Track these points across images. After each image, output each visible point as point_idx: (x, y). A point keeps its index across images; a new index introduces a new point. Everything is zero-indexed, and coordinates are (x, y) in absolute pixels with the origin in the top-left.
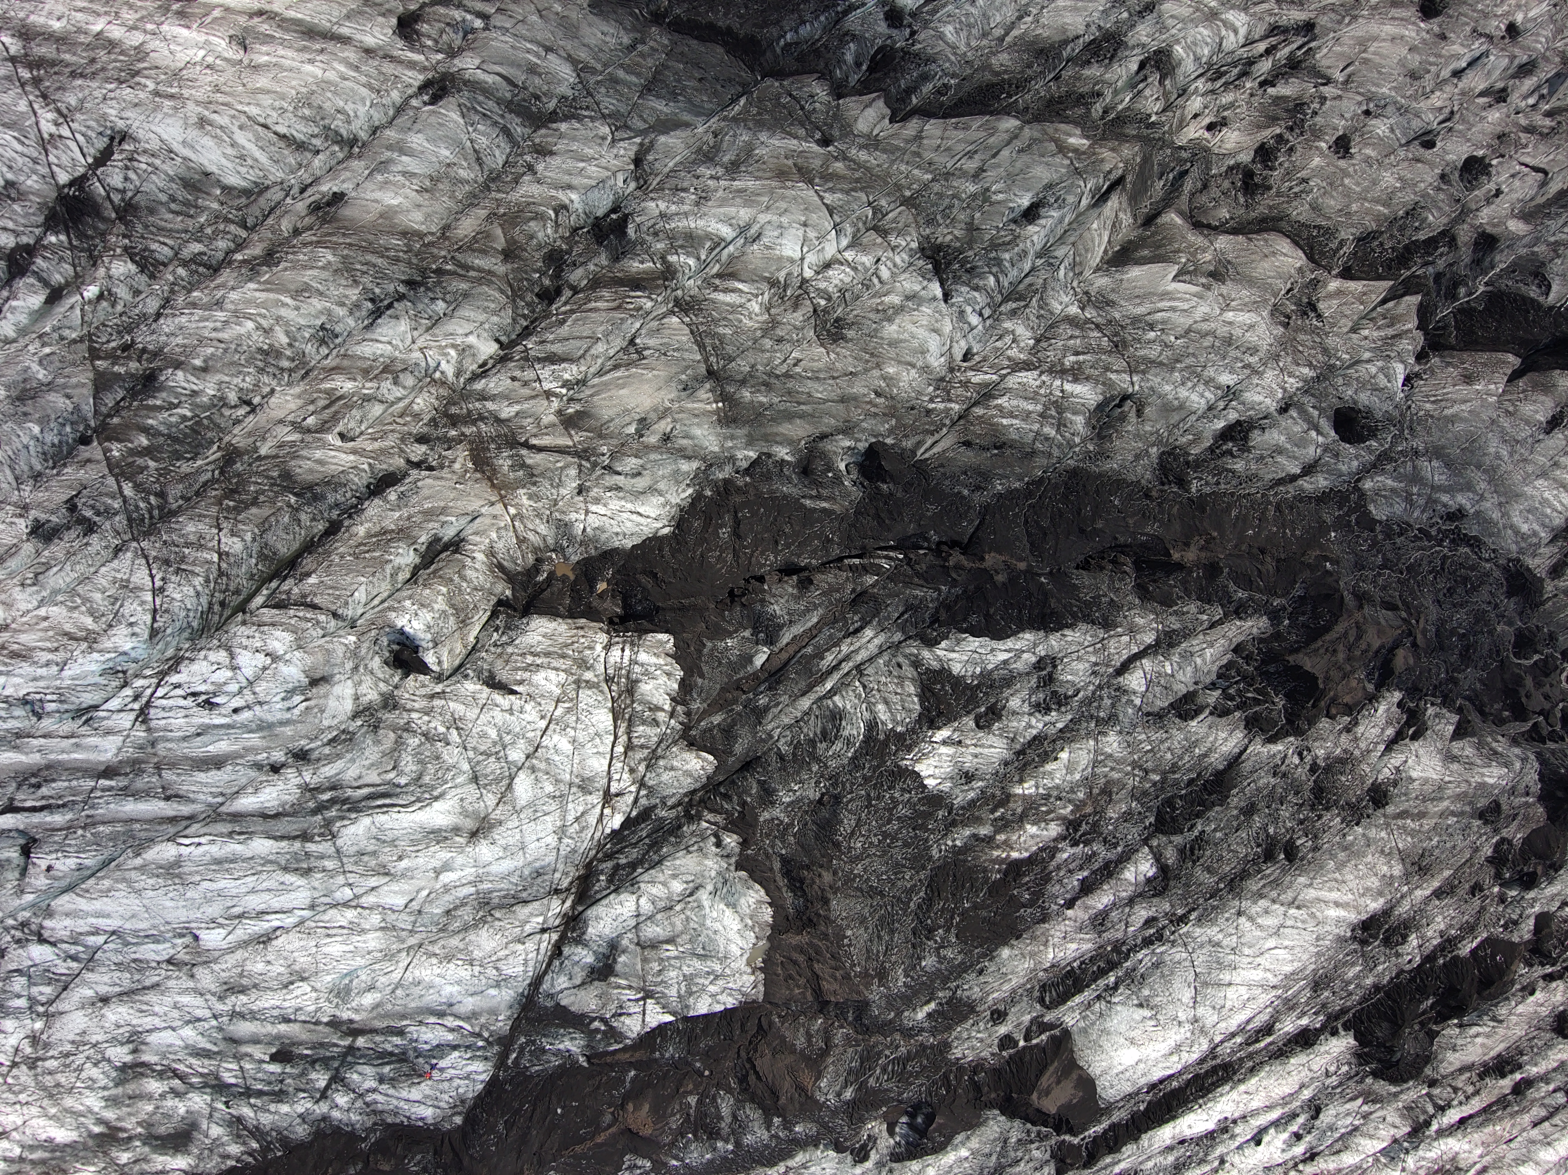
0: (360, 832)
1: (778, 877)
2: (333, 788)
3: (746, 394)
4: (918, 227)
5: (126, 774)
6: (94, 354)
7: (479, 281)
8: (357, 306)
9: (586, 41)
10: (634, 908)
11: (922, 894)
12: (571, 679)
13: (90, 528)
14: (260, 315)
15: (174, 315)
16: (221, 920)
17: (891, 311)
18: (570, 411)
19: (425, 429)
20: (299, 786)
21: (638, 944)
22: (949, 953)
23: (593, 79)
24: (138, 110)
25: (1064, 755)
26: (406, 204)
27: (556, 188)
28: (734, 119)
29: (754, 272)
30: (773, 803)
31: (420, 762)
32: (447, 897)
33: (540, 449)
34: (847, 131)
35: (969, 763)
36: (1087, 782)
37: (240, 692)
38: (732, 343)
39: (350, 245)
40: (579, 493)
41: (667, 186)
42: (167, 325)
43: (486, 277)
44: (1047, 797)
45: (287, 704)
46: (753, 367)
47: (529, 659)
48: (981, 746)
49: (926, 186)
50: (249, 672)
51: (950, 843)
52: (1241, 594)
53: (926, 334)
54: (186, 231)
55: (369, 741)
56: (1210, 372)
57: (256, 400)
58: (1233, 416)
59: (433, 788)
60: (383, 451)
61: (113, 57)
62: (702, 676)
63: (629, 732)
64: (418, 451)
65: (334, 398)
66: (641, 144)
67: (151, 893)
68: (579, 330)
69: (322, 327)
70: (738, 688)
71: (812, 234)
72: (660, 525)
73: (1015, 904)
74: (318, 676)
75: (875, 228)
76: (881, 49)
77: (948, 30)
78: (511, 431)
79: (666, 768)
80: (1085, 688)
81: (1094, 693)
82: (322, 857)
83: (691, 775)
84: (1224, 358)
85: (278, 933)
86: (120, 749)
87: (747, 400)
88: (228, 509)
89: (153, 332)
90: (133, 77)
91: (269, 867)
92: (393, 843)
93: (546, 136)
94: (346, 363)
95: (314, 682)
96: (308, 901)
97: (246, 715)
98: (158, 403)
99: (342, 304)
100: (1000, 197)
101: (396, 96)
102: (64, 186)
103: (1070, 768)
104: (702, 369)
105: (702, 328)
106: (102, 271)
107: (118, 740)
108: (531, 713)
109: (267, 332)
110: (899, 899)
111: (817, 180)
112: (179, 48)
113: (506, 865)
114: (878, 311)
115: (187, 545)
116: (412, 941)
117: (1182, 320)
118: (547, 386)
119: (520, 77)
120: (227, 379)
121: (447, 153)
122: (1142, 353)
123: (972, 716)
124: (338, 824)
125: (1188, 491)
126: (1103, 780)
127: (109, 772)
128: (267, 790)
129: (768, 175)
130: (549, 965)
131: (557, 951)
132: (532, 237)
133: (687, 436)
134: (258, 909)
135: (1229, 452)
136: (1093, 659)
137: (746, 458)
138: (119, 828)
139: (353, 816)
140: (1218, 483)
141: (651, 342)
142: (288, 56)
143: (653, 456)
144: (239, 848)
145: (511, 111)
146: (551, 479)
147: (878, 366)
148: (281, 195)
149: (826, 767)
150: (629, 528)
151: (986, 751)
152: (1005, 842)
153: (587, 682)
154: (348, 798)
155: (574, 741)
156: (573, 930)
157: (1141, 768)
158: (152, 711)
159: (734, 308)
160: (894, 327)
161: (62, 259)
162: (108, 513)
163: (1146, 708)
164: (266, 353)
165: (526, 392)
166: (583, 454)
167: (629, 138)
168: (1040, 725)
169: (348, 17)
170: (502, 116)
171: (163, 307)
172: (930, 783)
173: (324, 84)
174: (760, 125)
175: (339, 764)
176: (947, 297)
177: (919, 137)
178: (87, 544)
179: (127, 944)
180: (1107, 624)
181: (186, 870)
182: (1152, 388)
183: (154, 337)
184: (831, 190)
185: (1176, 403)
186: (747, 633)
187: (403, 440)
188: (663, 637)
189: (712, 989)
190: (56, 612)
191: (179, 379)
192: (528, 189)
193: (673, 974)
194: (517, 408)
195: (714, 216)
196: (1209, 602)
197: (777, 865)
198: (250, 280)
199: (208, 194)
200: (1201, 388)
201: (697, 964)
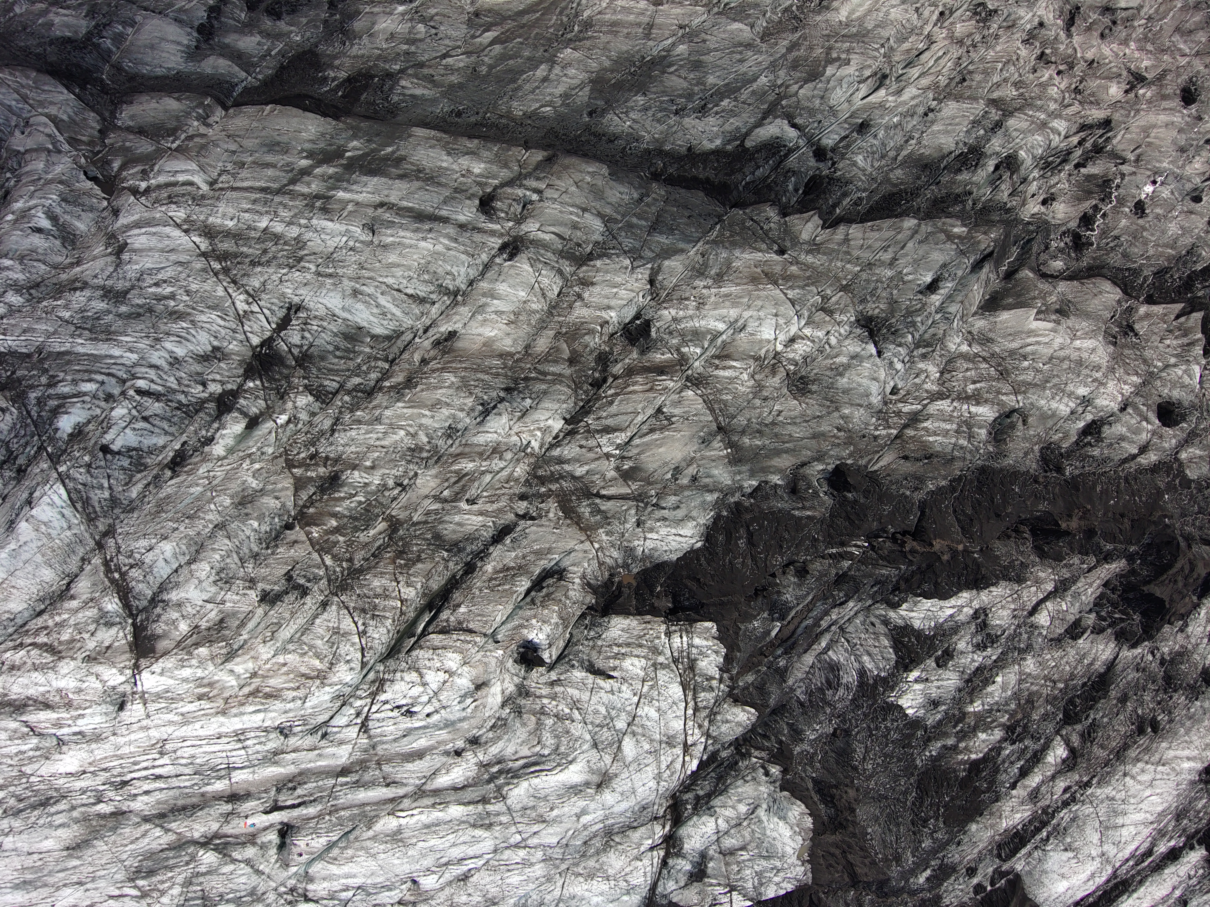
0: (522, 793)
1: (813, 793)
2: (499, 762)
3: (746, 441)
4: (854, 305)
5: (357, 771)
6: (290, 465)
7: (553, 382)
8: (472, 410)
9: (609, 200)
10: (714, 827)
11: (914, 794)
12: (650, 663)
13: (304, 592)
14: (408, 425)
15: (345, 430)
16: (433, 869)
17: (841, 369)
18: (626, 467)
19: (524, 489)
20: (476, 764)
21: (720, 853)
22: (939, 835)
23: (615, 227)
24: (308, 288)
25: (999, 679)
26: (500, 334)
27: (599, 309)
28: (714, 242)
29: (743, 353)
30: (802, 740)
31: (556, 737)
32: (586, 833)
33: (609, 498)
34: (795, 242)
35: (934, 693)
36: (1016, 695)
37: (429, 701)
38: (733, 406)
39: (466, 368)
40: (638, 525)
41: (674, 297)
42: (341, 438)
43: (558, 378)
44: (990, 711)
45: (463, 706)
46: (749, 420)
47: (616, 649)
48: (942, 680)
49: (856, 275)
50: (434, 686)
51: (927, 754)
52: (1109, 547)
53: (869, 382)
54: (349, 370)
55: (518, 725)
56: (1070, 387)
57: (406, 482)
58: (1089, 417)
59: (568, 755)
60: (500, 511)
61: (280, 247)
62: (739, 651)
63: (695, 698)
64: (522, 506)
65: (461, 476)
66: (652, 269)
67: (382, 856)
68: (624, 408)
69: (450, 427)
70: (762, 654)
71: (781, 321)
72: (694, 541)
73: (977, 792)
74: (480, 682)
75: (822, 309)
76: (813, 178)
77: (859, 159)
78: (585, 485)
79: (723, 722)
80: (1008, 628)
81: (1015, 631)
82: (498, 814)
83: (741, 725)
84: (1079, 376)
85: (473, 872)
86: (351, 754)
87: (747, 445)
88: (401, 566)
89: (331, 444)
90: (299, 262)
91: (463, 826)
92: (545, 798)
93: (587, 271)
94: (467, 450)
95: (478, 687)
96: (492, 848)
97: (436, 718)
98: (342, 495)
99: (462, 410)
100: (910, 277)
101: (484, 257)
102: (257, 347)
103: (1004, 689)
104: (714, 426)
105: (711, 397)
106: (290, 405)
107: (349, 747)
108: (626, 692)
109: (414, 436)
110: (898, 799)
111: (780, 282)
112: (328, 237)
113: (624, 805)
114: (832, 369)
115: (377, 596)
116: (564, 867)
117: (1046, 350)
118: (605, 450)
119: (567, 232)
120: (387, 471)
121: (523, 294)
122: (1021, 378)
123: (933, 659)
124: (506, 789)
125: (1064, 475)
126: (1027, 693)
127: (344, 771)
128: (456, 769)
129: (745, 281)
130: (660, 874)
131: (664, 863)
132: (586, 346)
133: (708, 476)
134: (459, 857)
135: (1089, 444)
136: (1013, 607)
137: (750, 486)
138: (356, 811)
139: (516, 781)
140: (1084, 467)
141: (677, 411)
142: (407, 236)
143: (686, 493)
144: (440, 814)
145: (563, 258)
146: (619, 519)
147: (837, 409)
148: (412, 335)
149: (835, 708)
150: (674, 545)
151: (945, 683)
152: (966, 748)
153: (661, 664)
154: (510, 769)
155: (659, 710)
156: (674, 848)
157: (1051, 680)
158: (371, 723)
159: (732, 380)
160: (845, 380)
161: (257, 397)
162: (316, 579)
163: (1050, 636)
164: (413, 450)
165: (591, 455)
166: (639, 498)
167: (644, 265)
168: (980, 659)
169: (445, 202)
170: (557, 262)
171: (335, 424)
172: (910, 712)
173: (436, 255)
174: (734, 244)
175: (501, 744)
176: (879, 353)
177: (846, 240)
178: (303, 604)
179: (369, 894)
180: (1020, 580)
181: (405, 835)
182: (1032, 404)
183: (333, 447)
184: (791, 288)
185: (1050, 412)
186: (765, 615)
187: (511, 499)
188: (709, 624)
189: (776, 879)
190: (290, 658)
191: (356, 477)
192: (580, 312)
193: (748, 872)
194: (586, 468)
195: (712, 316)
196: (1087, 554)
197: (810, 785)
198: (398, 401)
199: (362, 342)
200: (1065, 400)
201: (764, 863)
